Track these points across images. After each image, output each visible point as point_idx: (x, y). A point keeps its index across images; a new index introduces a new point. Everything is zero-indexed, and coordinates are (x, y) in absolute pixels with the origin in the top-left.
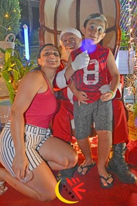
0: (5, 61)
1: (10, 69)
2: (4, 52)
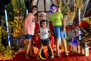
1: (22, 25)
2: (20, 20)
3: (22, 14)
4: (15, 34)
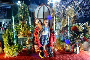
1: (25, 28)
3: (26, 19)
4: (20, 35)
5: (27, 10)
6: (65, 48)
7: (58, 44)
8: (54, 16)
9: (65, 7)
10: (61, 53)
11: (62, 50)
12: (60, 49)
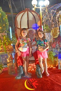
0: (3, 39)
1: (5, 42)
2: (3, 36)
3: (5, 30)
5: (5, 18)
6: (58, 66)
7: (49, 60)
8: (42, 25)
9: (55, 11)
10: (52, 72)
11: (54, 68)
12: (52, 67)
